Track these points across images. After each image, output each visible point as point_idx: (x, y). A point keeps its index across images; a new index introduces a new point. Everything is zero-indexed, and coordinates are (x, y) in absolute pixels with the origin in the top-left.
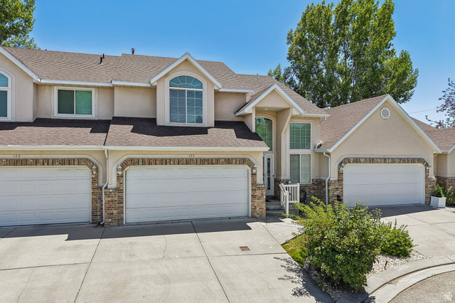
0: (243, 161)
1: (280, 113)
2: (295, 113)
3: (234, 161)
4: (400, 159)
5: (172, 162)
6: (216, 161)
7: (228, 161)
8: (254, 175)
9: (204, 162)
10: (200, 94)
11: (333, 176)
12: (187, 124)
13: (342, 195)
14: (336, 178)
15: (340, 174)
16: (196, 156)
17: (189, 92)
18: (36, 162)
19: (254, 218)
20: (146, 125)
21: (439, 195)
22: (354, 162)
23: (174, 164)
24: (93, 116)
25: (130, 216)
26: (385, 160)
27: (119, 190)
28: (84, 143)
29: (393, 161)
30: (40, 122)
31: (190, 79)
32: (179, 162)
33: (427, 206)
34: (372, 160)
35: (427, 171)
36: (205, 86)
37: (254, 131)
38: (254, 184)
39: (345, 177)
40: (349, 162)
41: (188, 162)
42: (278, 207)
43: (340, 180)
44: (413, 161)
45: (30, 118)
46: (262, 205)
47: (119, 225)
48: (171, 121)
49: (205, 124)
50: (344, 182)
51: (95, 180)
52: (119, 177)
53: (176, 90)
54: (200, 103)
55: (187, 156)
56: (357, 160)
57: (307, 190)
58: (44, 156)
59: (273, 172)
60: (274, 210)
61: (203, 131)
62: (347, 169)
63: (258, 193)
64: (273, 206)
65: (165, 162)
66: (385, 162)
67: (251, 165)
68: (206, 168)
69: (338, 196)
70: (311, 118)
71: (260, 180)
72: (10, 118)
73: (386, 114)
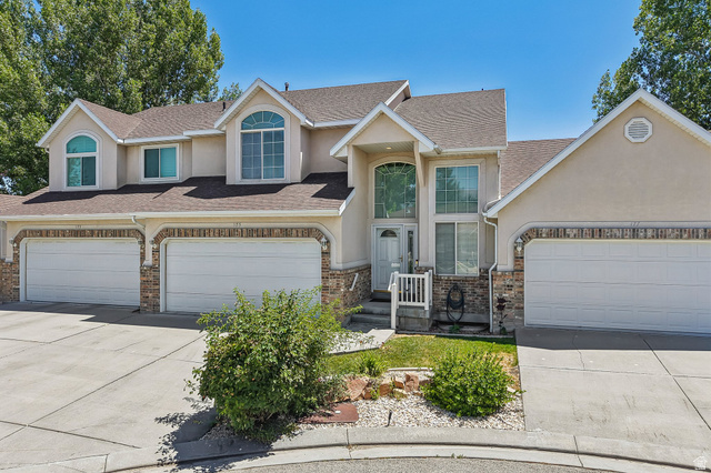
2: (422, 150)
3: (294, 232)
4: (682, 230)
5: (212, 233)
6: (271, 232)
7: (286, 232)
8: (326, 254)
9: (251, 233)
10: (280, 135)
11: (504, 262)
12: (263, 181)
13: (521, 300)
14: (510, 267)
15: (519, 259)
16: (243, 225)
17: (266, 134)
18: (92, 233)
20: (210, 187)
22: (550, 236)
23: (214, 236)
24: (177, 179)
26: (635, 232)
27: (154, 268)
29: (660, 233)
30: (127, 189)
32: (220, 233)
34: (598, 233)
36: (287, 123)
37: (351, 184)
38: (326, 267)
39: (527, 265)
40: (539, 236)
41: (231, 233)
43: (518, 271)
45: (113, 185)
47: (154, 312)
48: (243, 177)
49: (287, 178)
50: (527, 276)
52: (155, 252)
53: (250, 134)
54: (280, 148)
55: (231, 225)
56: (557, 233)
58: (100, 227)
59: (416, 255)
62: (534, 248)
63: (332, 283)
65: (203, 233)
66: (635, 236)
67: (322, 238)
69: (499, 301)
70: (476, 156)
71: (337, 261)
72: (97, 187)
73: (638, 131)
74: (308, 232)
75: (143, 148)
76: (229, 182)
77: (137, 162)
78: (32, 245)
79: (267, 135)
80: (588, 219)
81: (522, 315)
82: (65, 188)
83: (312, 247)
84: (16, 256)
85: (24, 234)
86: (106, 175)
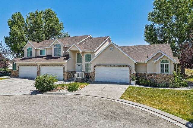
4: (117, 65)
6: (56, 65)
7: (58, 65)
8: (64, 69)
10: (60, 48)
12: (57, 56)
13: (95, 77)
14: (93, 71)
15: (94, 70)
16: (52, 64)
17: (58, 48)
18: (30, 65)
19: (64, 80)
20: (49, 57)
23: (48, 66)
26: (111, 65)
27: (39, 71)
29: (114, 66)
30: (37, 57)
31: (58, 45)
34: (105, 66)
36: (61, 46)
38: (64, 71)
39: (96, 71)
40: (97, 66)
41: (50, 65)
44: (123, 66)
45: (35, 56)
46: (66, 77)
48: (54, 55)
49: (61, 56)
50: (96, 73)
52: (39, 68)
53: (55, 48)
54: (60, 51)
56: (100, 65)
62: (97, 68)
65: (46, 65)
66: (111, 66)
67: (63, 66)
68: (54, 67)
70: (91, 52)
71: (66, 70)
72: (32, 57)
73: (111, 49)
74: (61, 65)
75: (40, 50)
76: (52, 56)
77: (39, 52)
78: (21, 67)
80: (104, 63)
81: (95, 79)
82: (27, 57)
83: (62, 68)
84: (18, 69)
85: (20, 65)
86: (34, 55)
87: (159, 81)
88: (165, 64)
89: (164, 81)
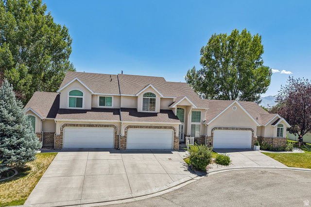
0: (171, 128)
1: (187, 107)
2: (193, 108)
3: (167, 127)
4: (240, 128)
5: (144, 127)
6: (161, 127)
7: (165, 127)
8: (175, 133)
9: (156, 127)
10: (154, 100)
11: (209, 134)
12: (149, 112)
13: (212, 143)
14: (210, 136)
15: (212, 134)
16: (153, 125)
18: (96, 126)
19: (174, 150)
21: (257, 145)
22: (218, 129)
24: (112, 107)
25: (129, 147)
26: (233, 129)
27: (125, 137)
28: (113, 119)
29: (237, 129)
31: (151, 94)
32: (147, 127)
33: (252, 149)
34: (227, 129)
35: (253, 134)
36: (157, 96)
37: (176, 115)
38: (175, 137)
39: (214, 135)
40: (216, 129)
41: (150, 127)
42: (185, 146)
43: (212, 136)
44: (246, 129)
45: (90, 108)
46: (177, 145)
48: (143, 110)
49: (156, 111)
50: (214, 137)
51: (116, 133)
52: (126, 132)
53: (146, 98)
54: (154, 103)
55: (149, 125)
56: (220, 128)
57: (198, 140)
58: (98, 124)
59: (184, 132)
60: (183, 147)
61: (155, 115)
62: (215, 132)
63: (176, 140)
64: (182, 146)
67: (174, 129)
68: (156, 129)
69: (210, 143)
70: (201, 109)
72: (83, 108)
73: (234, 108)
75: (99, 96)
76: (138, 111)
79: (151, 99)
80: (226, 126)
81: (212, 146)
82: (68, 108)
84: (62, 133)
87: (276, 144)
88: (281, 127)
89: (279, 144)
